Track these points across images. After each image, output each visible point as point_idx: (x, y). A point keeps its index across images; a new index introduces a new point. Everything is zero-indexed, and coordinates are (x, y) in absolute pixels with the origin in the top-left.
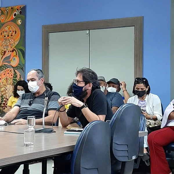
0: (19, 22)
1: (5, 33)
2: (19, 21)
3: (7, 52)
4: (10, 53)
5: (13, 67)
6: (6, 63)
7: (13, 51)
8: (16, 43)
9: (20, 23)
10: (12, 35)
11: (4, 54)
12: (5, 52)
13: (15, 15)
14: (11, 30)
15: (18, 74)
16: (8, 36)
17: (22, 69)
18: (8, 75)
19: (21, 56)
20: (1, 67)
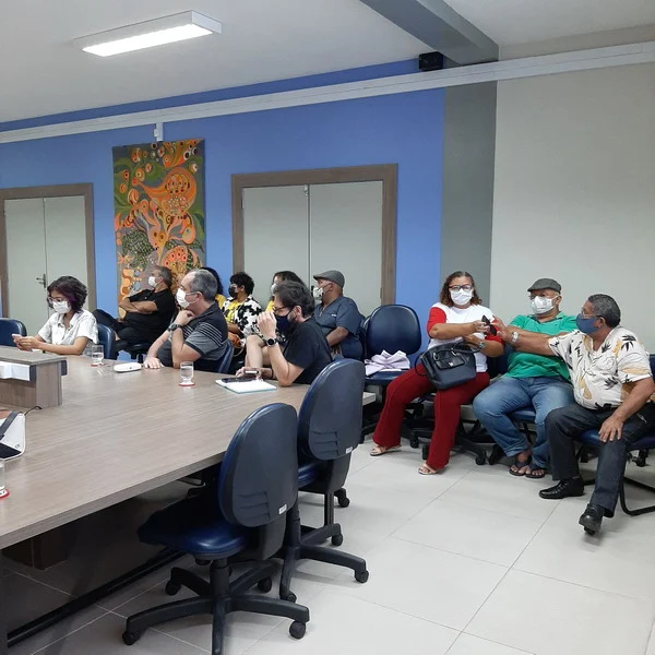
0: (194, 168)
1: (172, 187)
2: (194, 166)
3: (176, 219)
4: (181, 220)
5: (186, 244)
6: (175, 238)
7: (185, 217)
8: (190, 204)
9: (196, 170)
10: (182, 190)
11: (172, 222)
12: (172, 218)
13: (187, 155)
14: (181, 181)
15: (195, 256)
16: (177, 191)
17: (201, 247)
18: (179, 257)
19: (199, 226)
20: (167, 243)
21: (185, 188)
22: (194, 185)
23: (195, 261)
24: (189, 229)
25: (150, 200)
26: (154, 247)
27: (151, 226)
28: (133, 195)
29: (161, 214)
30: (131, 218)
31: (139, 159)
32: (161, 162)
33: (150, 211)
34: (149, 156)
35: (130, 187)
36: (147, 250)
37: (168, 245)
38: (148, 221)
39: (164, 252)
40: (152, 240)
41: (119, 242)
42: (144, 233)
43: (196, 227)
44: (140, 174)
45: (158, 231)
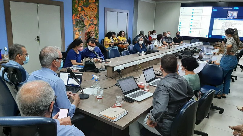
4: (93, 18)
5: (94, 25)
6: (92, 23)
8: (96, 14)
9: (97, 5)
14: (94, 7)
16: (92, 10)
17: (98, 25)
18: (92, 28)
20: (89, 24)
21: (95, 9)
22: (97, 9)
23: (97, 29)
24: (95, 20)
25: (84, 11)
26: (86, 25)
27: (85, 19)
28: (79, 9)
29: (88, 15)
32: (88, 0)
33: (85, 14)
35: (78, 6)
36: (84, 26)
37: (90, 25)
38: (84, 17)
39: (89, 27)
40: (85, 23)
41: (74, 24)
42: (83, 21)
43: (97, 20)
44: (82, 3)
45: (87, 21)
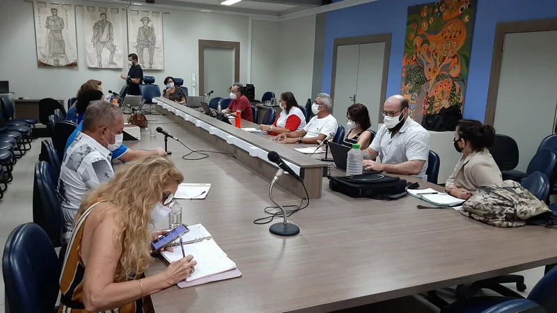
0: (466, 19)
1: (447, 34)
3: (447, 59)
4: (451, 59)
5: (452, 78)
6: (444, 73)
7: (454, 57)
8: (459, 47)
9: (468, 20)
10: (455, 37)
11: (443, 61)
12: (444, 58)
13: (462, 9)
14: (454, 29)
15: (457, 87)
16: (450, 37)
17: (463, 81)
18: (445, 87)
19: (464, 64)
20: (437, 77)
21: (457, 35)
22: (464, 32)
24: (456, 66)
25: (429, 44)
26: (428, 79)
27: (427, 63)
28: (417, 41)
29: (436, 54)
30: (414, 58)
31: (425, 15)
32: (441, 16)
33: (429, 53)
34: (433, 12)
35: (416, 35)
36: (423, 81)
37: (438, 79)
38: (426, 60)
39: (435, 83)
40: (427, 74)
41: (404, 75)
42: (422, 69)
43: (461, 65)
44: (425, 25)
45: (432, 68)
